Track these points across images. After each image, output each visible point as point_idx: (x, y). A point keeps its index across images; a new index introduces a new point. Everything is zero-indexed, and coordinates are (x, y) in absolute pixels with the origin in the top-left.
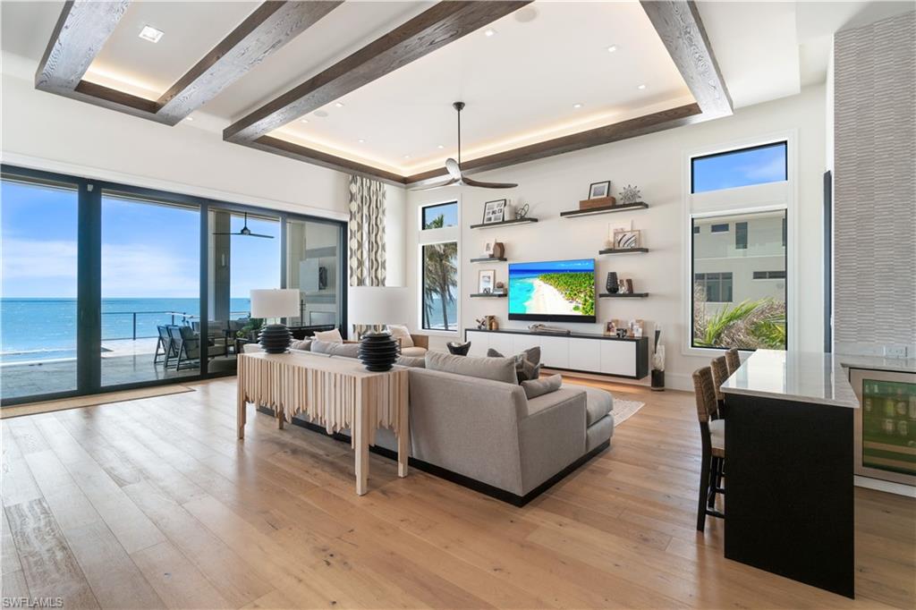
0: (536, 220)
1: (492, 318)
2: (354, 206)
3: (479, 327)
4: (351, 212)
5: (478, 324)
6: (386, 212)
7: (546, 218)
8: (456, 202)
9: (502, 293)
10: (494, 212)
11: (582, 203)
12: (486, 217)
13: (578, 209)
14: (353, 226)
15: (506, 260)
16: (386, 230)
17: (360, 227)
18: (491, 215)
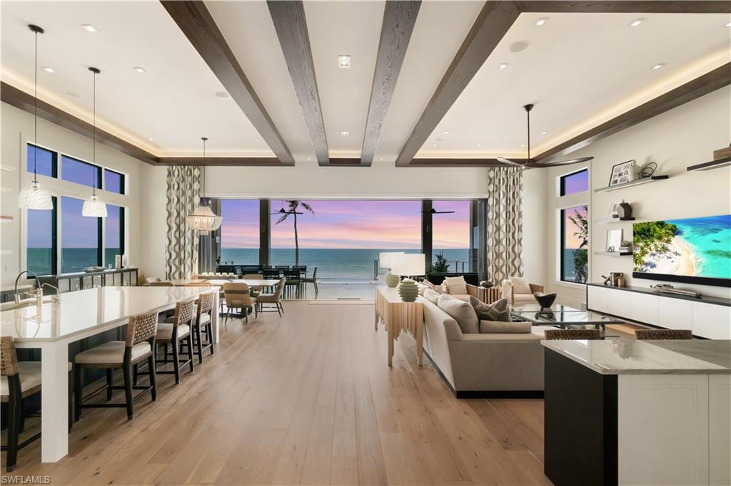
0: (666, 177)
1: (617, 275)
2: (491, 188)
3: (606, 283)
4: (489, 192)
5: (605, 280)
6: (523, 187)
7: (675, 174)
8: (586, 170)
9: (626, 251)
10: (620, 175)
11: (717, 153)
12: (613, 179)
13: (712, 160)
14: (490, 202)
15: (633, 219)
16: (523, 201)
17: (498, 202)
18: (617, 178)
